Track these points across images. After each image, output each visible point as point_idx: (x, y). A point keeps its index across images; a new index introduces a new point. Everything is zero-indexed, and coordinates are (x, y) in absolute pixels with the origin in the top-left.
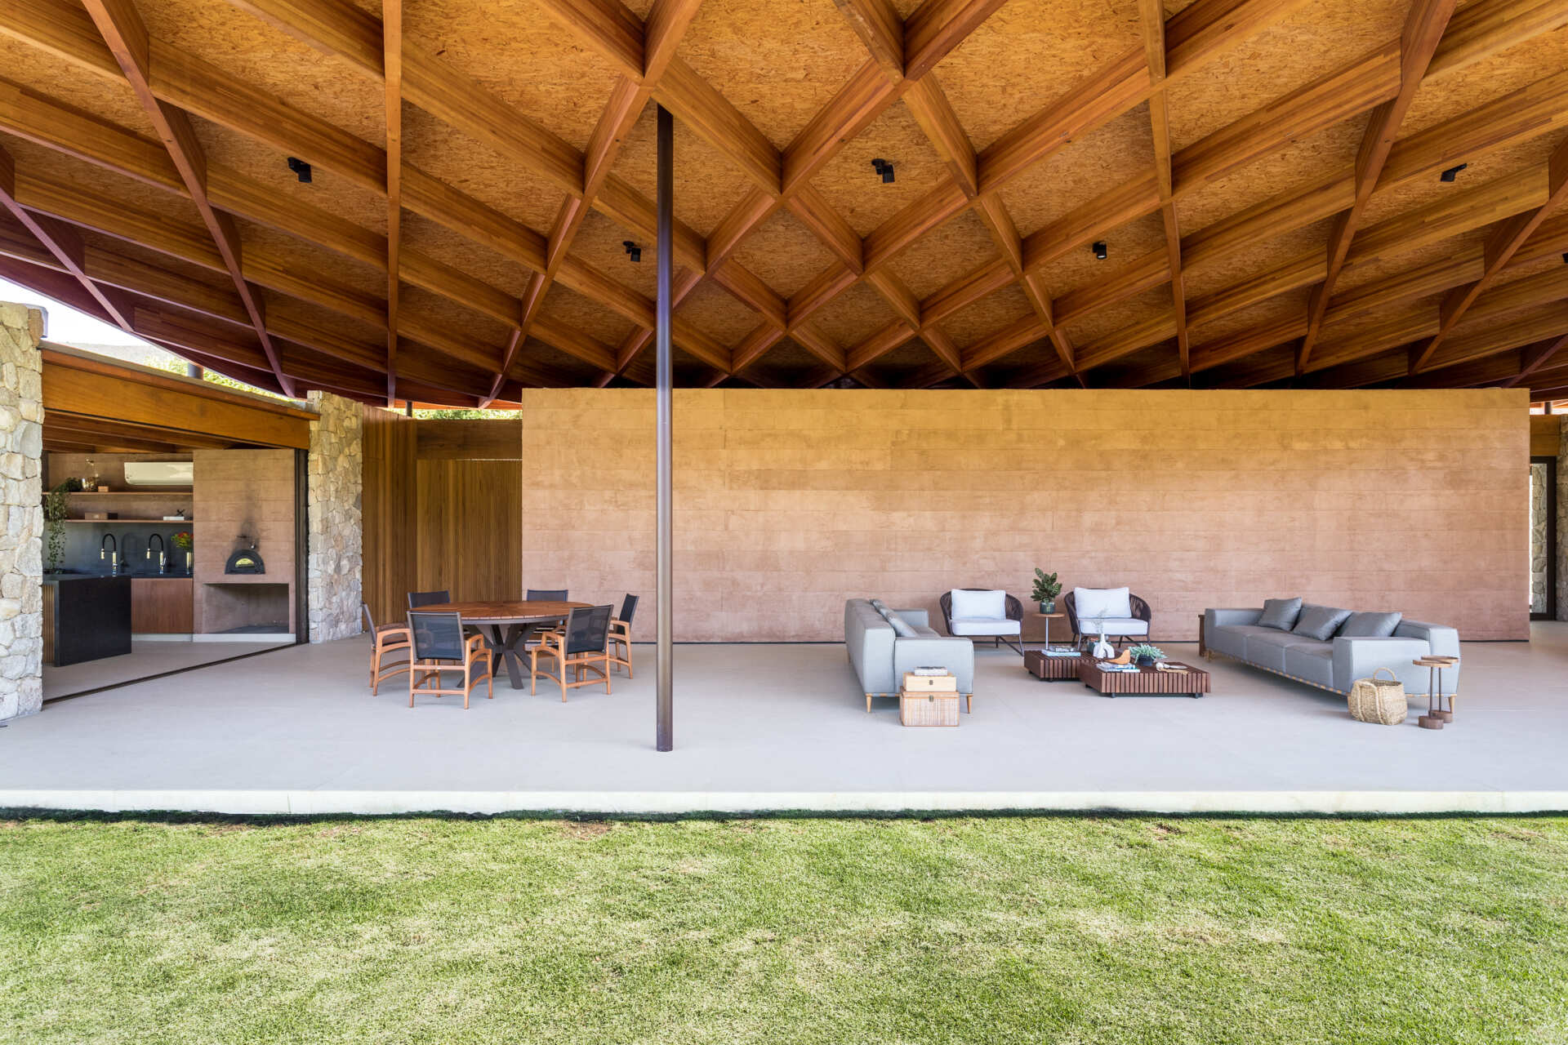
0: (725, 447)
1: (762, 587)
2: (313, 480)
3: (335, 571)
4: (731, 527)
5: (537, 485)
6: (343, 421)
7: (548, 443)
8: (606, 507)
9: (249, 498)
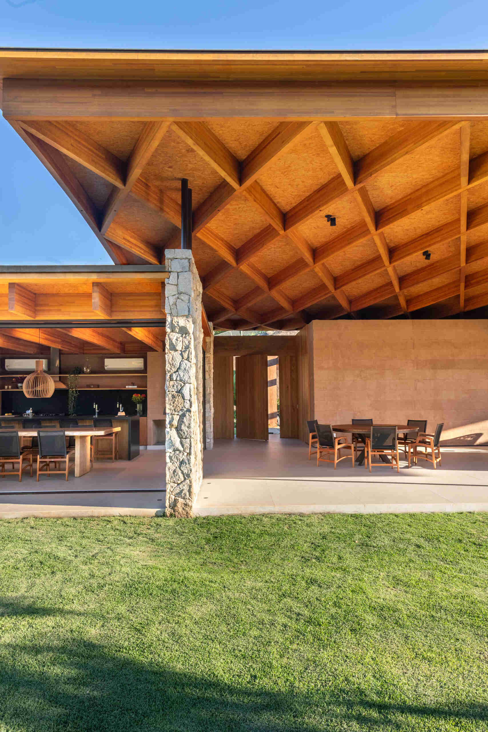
0: (413, 349)
4: (418, 388)
5: (321, 368)
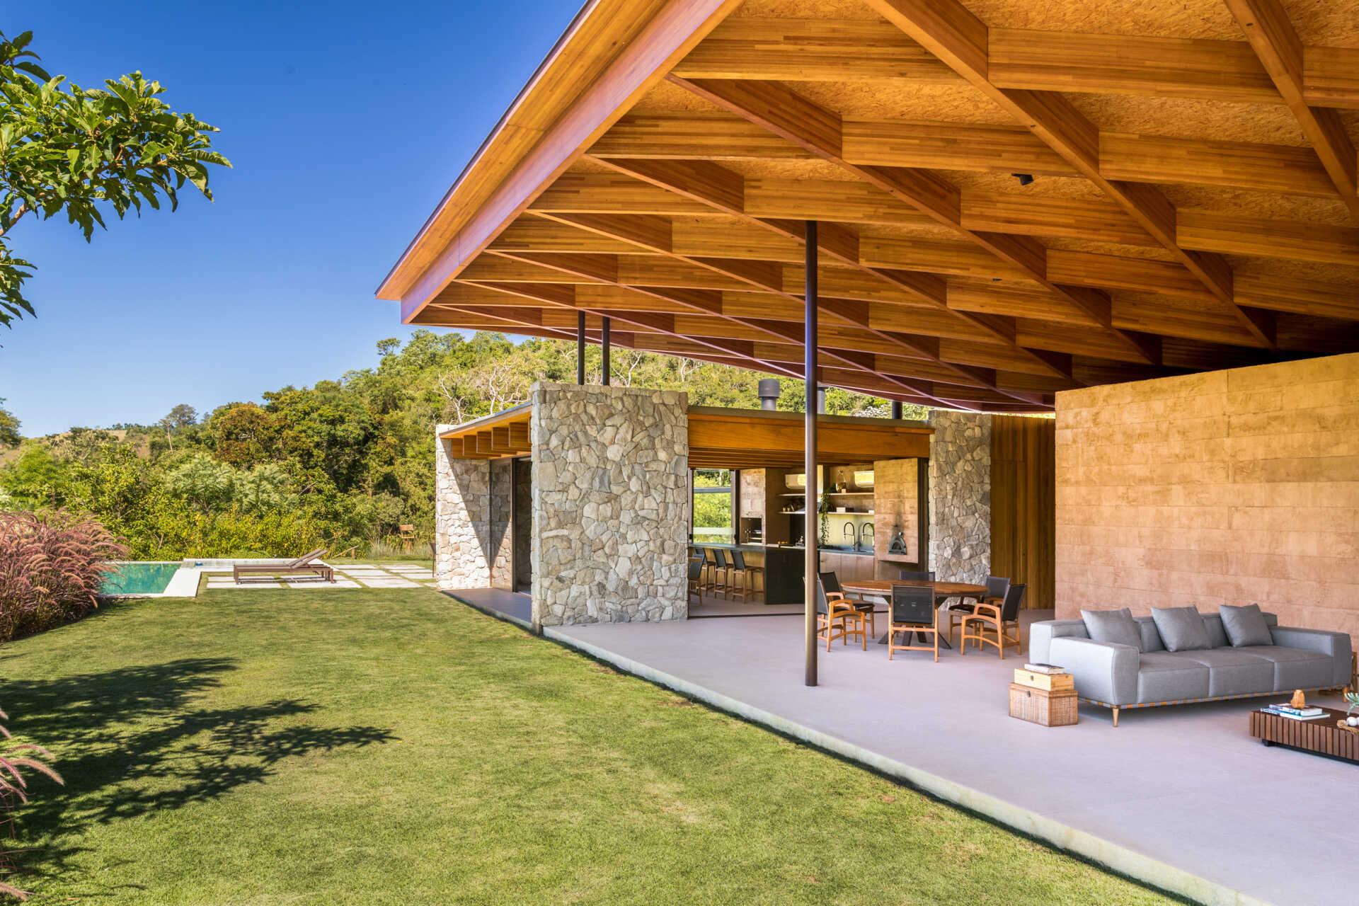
0: (1228, 435)
1: (1268, 596)
2: (932, 482)
3: (953, 555)
4: (1234, 525)
5: (1066, 481)
6: (964, 431)
7: (1074, 441)
8: (1119, 502)
9: (899, 497)
